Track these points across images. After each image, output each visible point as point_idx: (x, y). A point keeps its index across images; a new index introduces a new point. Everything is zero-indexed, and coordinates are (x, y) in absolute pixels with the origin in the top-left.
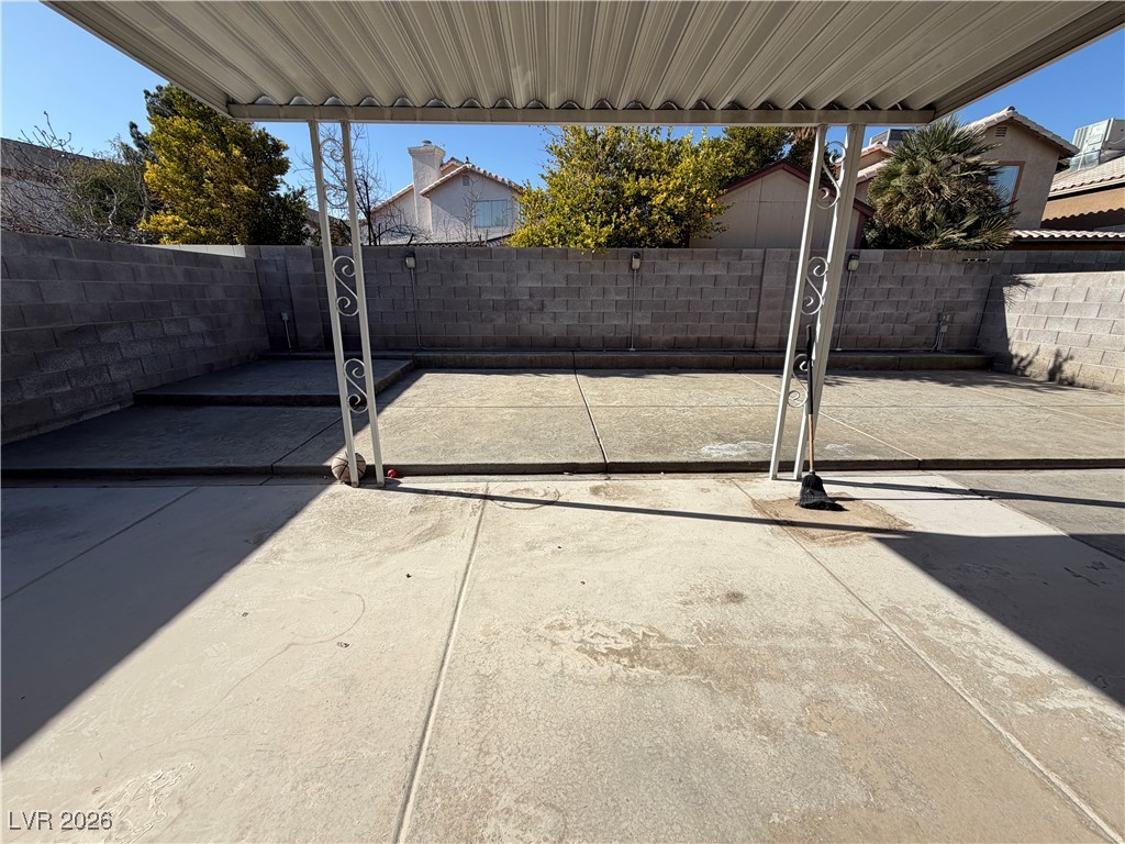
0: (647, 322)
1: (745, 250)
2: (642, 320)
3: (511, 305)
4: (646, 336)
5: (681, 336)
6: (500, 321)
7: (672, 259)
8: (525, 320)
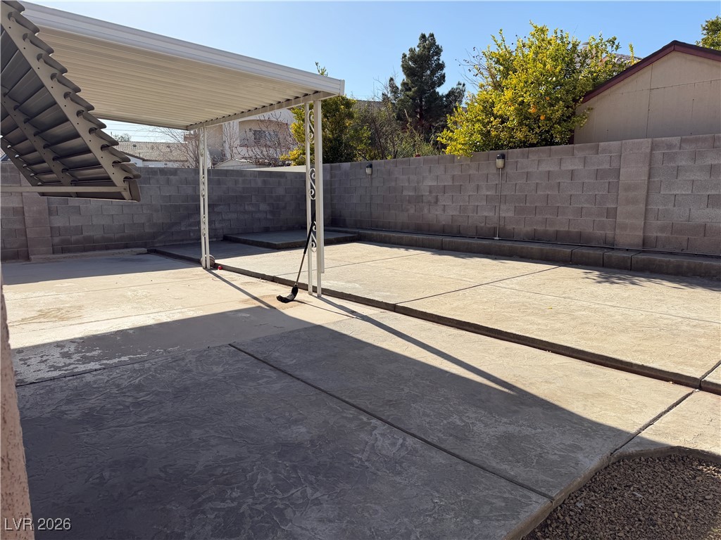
0: (511, 214)
1: (601, 144)
2: (507, 212)
3: (418, 199)
4: (509, 227)
5: (540, 228)
6: (412, 211)
7: (532, 157)
8: (426, 211)
